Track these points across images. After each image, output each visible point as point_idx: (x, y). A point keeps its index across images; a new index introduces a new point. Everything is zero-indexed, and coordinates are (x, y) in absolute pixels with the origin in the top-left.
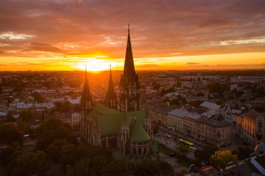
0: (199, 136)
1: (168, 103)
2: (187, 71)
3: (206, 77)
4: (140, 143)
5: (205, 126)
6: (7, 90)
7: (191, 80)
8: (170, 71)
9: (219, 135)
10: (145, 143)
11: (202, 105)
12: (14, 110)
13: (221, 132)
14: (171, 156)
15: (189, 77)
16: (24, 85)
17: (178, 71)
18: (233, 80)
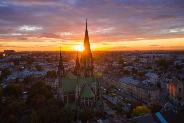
0: (137, 97)
1: (122, 73)
2: (147, 51)
3: (159, 55)
4: (87, 99)
5: (141, 89)
6: (22, 63)
7: (148, 57)
8: (135, 51)
9: (150, 96)
10: (90, 99)
11: (146, 75)
12: (21, 76)
13: (151, 94)
14: (113, 109)
15: (147, 55)
16: (33, 60)
17: (141, 51)
18: (180, 57)
